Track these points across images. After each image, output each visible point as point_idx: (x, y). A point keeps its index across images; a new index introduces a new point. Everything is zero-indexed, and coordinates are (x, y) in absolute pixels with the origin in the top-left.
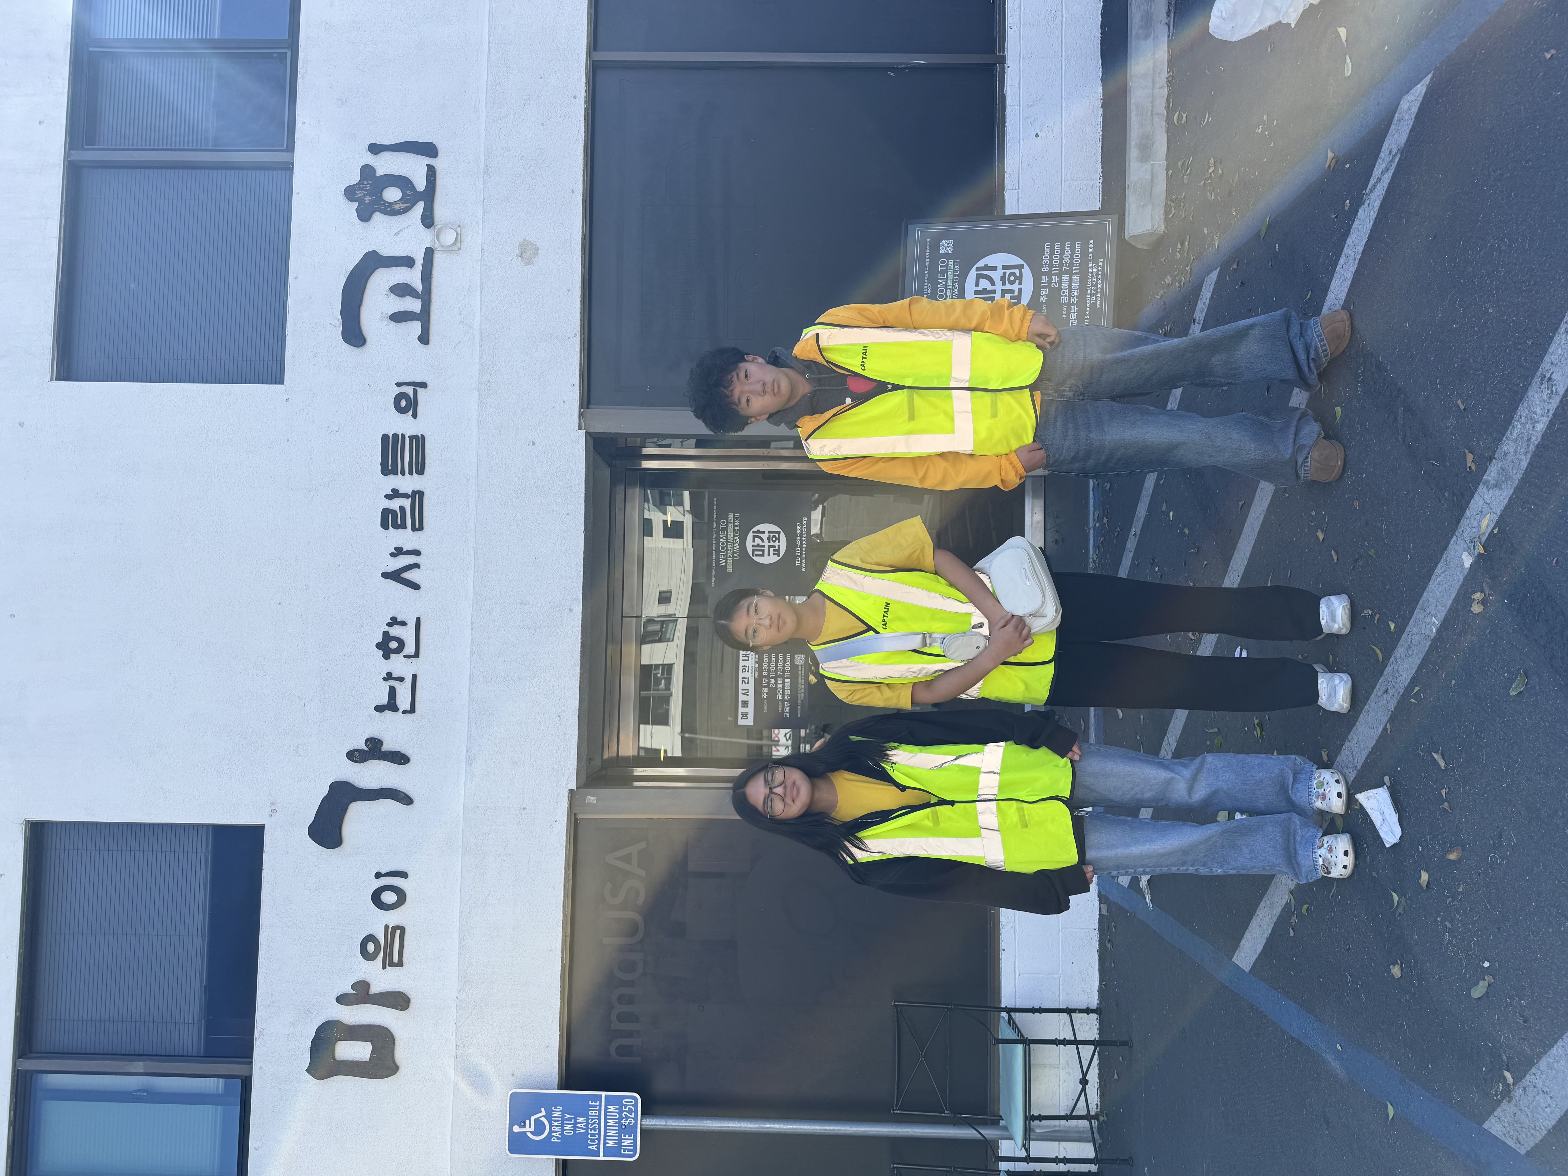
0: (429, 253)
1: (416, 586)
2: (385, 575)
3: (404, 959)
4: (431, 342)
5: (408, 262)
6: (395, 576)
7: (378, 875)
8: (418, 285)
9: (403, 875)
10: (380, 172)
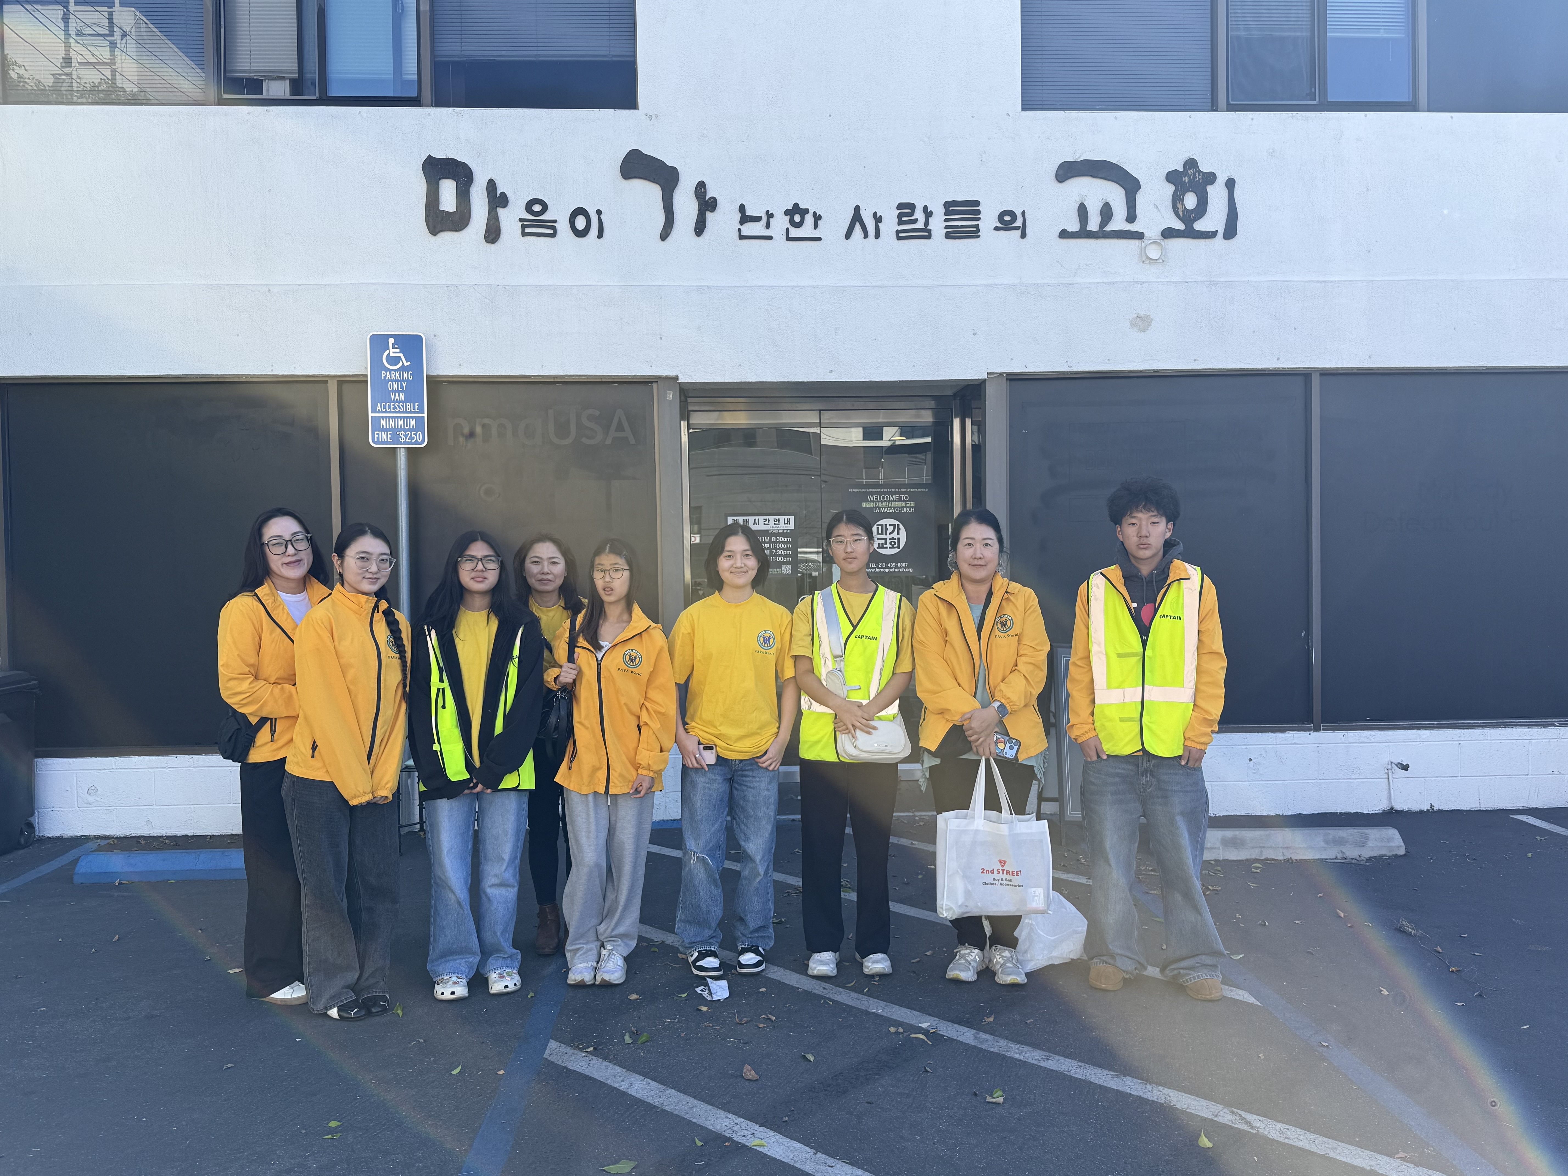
0: (1139, 236)
1: (848, 236)
2: (857, 208)
3: (529, 237)
4: (1061, 240)
5: (1131, 217)
6: (857, 217)
7: (599, 212)
8: (1110, 227)
9: (600, 235)
10: (1210, 189)
